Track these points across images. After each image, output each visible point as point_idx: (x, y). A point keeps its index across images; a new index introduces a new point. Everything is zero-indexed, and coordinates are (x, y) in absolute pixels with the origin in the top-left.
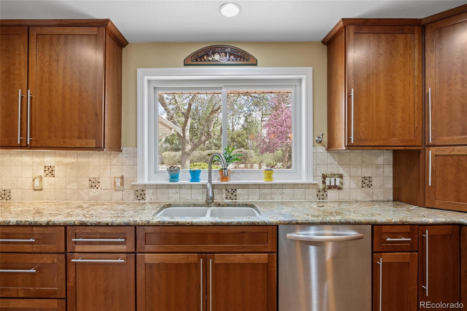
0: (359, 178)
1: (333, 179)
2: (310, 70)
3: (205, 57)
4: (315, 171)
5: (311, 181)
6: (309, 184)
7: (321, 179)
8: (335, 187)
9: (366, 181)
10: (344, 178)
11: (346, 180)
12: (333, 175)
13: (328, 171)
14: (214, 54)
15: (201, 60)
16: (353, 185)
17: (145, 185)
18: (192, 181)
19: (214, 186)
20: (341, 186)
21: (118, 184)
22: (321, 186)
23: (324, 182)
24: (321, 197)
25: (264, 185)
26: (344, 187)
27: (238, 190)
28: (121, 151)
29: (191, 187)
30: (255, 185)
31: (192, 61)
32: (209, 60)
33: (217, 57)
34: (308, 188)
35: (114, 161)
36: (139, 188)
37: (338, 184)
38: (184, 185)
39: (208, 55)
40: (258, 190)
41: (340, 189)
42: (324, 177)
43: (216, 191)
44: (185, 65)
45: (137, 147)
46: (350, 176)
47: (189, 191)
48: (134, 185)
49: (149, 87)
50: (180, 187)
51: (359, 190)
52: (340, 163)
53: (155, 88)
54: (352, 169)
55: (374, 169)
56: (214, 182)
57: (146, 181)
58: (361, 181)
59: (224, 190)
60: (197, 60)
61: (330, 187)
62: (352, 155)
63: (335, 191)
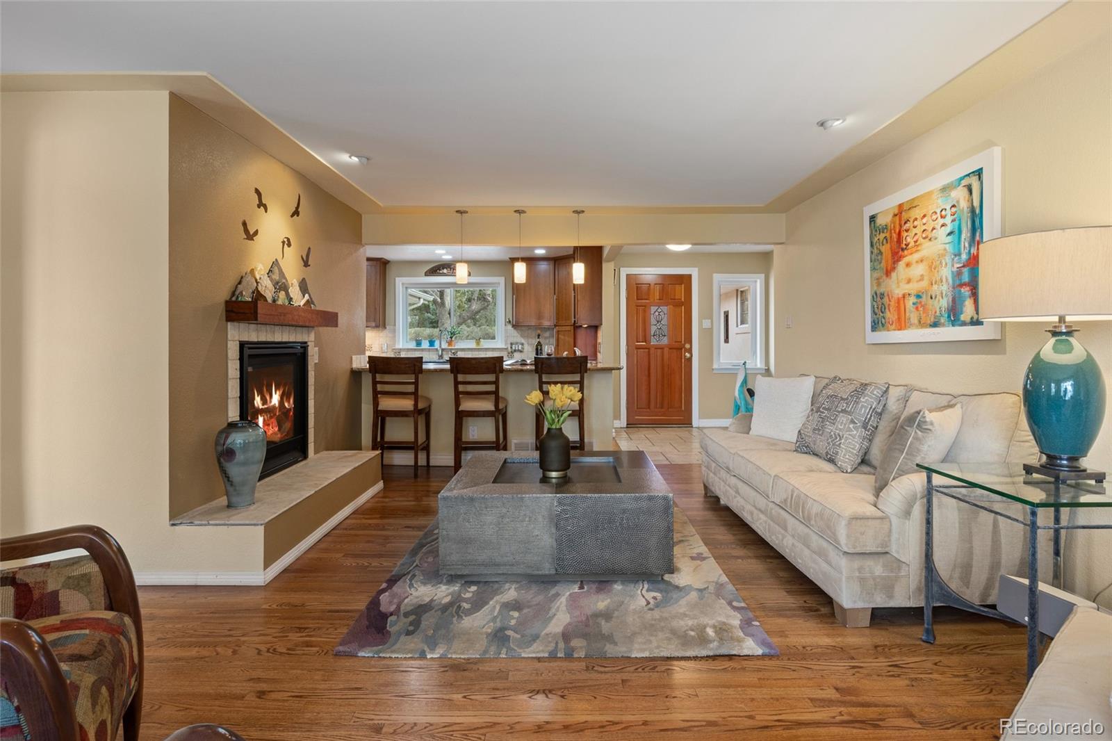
1: (516, 346)
2: (503, 278)
3: (437, 271)
4: (506, 341)
5: (504, 346)
6: (501, 349)
7: (509, 347)
8: (518, 351)
10: (524, 345)
11: (526, 347)
12: (517, 343)
13: (514, 340)
14: (443, 269)
16: (530, 350)
17: (400, 350)
18: (430, 346)
19: (443, 350)
20: (522, 350)
21: (384, 349)
22: (509, 350)
23: (511, 348)
25: (475, 349)
26: (525, 350)
27: (457, 353)
28: (385, 328)
29: (429, 350)
30: (469, 349)
31: (431, 273)
32: (440, 273)
33: (445, 271)
34: (501, 351)
35: (381, 334)
36: (397, 351)
37: (520, 348)
38: (425, 349)
39: (440, 270)
40: (471, 353)
41: (521, 352)
42: (512, 344)
43: (444, 353)
44: (425, 275)
45: (395, 325)
46: (528, 344)
47: (428, 353)
48: (394, 350)
49: (403, 287)
50: (423, 350)
51: (534, 354)
52: (522, 336)
53: (406, 288)
54: (529, 339)
56: (443, 347)
57: (401, 347)
59: (449, 353)
60: (434, 272)
61: (515, 351)
62: (530, 331)
63: (519, 353)
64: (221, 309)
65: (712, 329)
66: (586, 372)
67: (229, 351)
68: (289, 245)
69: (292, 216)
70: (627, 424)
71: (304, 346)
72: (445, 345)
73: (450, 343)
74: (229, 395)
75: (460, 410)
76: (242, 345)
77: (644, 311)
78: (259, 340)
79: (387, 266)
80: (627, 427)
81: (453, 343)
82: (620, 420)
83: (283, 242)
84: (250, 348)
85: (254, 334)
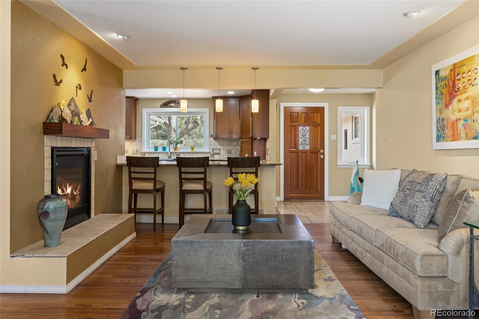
0: (227, 150)
1: (216, 150)
2: (209, 109)
3: (168, 105)
4: (210, 148)
6: (207, 152)
7: (212, 151)
8: (218, 154)
9: (229, 151)
10: (221, 150)
11: (222, 151)
12: (216, 149)
13: (215, 147)
14: (171, 103)
15: (167, 106)
16: (224, 153)
17: (145, 152)
18: (163, 151)
19: (171, 153)
20: (219, 153)
21: (135, 152)
22: (212, 153)
23: (213, 152)
24: (212, 157)
25: (190, 152)
26: (221, 153)
27: (180, 154)
28: (136, 140)
29: (162, 153)
30: (187, 152)
31: (163, 106)
32: (170, 106)
33: (173, 104)
34: (207, 154)
35: (133, 143)
36: (143, 153)
37: (218, 152)
39: (169, 104)
40: (188, 154)
41: (219, 154)
42: (213, 150)
43: (172, 155)
44: (161, 107)
45: (142, 138)
46: (223, 149)
47: (162, 155)
48: (141, 152)
49: (146, 114)
50: (159, 153)
51: (227, 155)
52: (220, 145)
53: (149, 115)
54: (224, 147)
55: (233, 147)
56: (171, 151)
57: (145, 151)
58: (227, 152)
59: (175, 155)
60: (165, 106)
61: (215, 154)
62: (224, 141)
63: (217, 155)
64: (41, 127)
65: (337, 141)
66: (259, 167)
67: (45, 152)
68: (80, 89)
69: (82, 71)
70: (284, 199)
71: (89, 150)
72: (172, 150)
73: (175, 149)
74: (45, 179)
75: (182, 189)
76: (53, 149)
77: (295, 129)
78: (63, 146)
79: (137, 101)
80: (284, 201)
81: (177, 149)
82: (280, 196)
83: (77, 87)
84: (57, 151)
85: (60, 142)
